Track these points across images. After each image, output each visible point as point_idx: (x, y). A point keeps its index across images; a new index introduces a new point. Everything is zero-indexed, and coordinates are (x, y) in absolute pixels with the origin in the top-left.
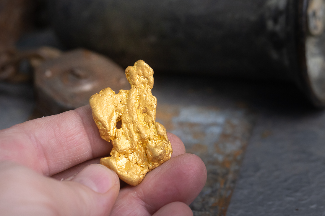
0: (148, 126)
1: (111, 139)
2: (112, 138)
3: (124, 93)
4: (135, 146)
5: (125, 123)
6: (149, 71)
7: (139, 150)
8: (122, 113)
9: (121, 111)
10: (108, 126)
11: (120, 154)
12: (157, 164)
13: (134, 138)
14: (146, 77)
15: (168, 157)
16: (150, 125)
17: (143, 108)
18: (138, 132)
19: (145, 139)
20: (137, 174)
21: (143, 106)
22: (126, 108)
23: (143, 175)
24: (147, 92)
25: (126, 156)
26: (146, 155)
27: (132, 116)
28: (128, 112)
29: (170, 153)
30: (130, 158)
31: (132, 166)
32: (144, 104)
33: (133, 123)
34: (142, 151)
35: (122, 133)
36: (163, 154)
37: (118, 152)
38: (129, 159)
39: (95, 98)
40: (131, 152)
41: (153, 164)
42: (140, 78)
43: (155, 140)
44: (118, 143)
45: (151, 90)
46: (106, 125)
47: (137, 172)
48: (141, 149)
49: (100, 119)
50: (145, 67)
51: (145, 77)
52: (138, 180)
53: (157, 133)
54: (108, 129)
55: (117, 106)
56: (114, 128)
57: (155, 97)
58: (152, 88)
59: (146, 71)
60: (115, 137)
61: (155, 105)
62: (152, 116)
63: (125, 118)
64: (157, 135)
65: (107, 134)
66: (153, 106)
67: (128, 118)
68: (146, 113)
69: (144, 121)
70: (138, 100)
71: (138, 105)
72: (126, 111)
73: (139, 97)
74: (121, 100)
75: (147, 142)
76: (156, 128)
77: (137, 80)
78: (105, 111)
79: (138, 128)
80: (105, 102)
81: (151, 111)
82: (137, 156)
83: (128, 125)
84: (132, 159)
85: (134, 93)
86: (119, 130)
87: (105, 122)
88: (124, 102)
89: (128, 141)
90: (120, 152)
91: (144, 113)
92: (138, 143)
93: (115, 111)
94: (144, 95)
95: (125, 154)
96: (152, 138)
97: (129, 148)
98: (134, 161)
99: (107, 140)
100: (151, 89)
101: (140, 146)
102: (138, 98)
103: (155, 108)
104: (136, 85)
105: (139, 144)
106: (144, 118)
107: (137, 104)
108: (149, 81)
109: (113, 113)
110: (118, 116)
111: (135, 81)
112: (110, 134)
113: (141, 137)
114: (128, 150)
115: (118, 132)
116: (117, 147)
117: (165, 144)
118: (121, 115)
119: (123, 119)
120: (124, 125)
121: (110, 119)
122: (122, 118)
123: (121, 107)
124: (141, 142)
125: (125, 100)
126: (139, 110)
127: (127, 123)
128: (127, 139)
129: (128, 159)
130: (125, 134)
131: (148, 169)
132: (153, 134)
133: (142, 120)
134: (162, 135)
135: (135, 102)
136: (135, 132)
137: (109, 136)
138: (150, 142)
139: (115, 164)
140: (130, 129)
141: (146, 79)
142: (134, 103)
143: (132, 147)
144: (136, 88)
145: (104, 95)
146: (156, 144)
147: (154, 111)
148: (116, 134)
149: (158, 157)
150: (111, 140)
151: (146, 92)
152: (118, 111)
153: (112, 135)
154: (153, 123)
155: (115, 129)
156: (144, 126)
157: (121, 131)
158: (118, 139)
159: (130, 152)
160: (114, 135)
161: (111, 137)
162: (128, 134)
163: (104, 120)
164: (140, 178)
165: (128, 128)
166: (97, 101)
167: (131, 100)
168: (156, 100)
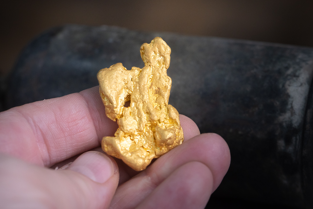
0: (159, 108)
1: (117, 117)
2: (119, 117)
3: (137, 70)
4: (142, 128)
5: (134, 101)
6: (166, 49)
7: (147, 133)
8: (132, 91)
9: (131, 89)
10: (115, 103)
11: (125, 135)
12: (166, 150)
13: (143, 119)
14: (163, 56)
15: (178, 143)
16: (162, 106)
17: (155, 88)
18: (147, 113)
19: (155, 121)
20: (141, 158)
21: (156, 86)
22: (137, 85)
23: (148, 160)
24: (162, 71)
25: (132, 138)
26: (155, 139)
27: (143, 95)
28: (138, 90)
29: (181, 141)
30: (136, 140)
31: (137, 148)
32: (157, 84)
33: (144, 102)
34: (150, 134)
35: (130, 112)
36: (173, 138)
37: (123, 132)
38: (135, 142)
39: (104, 72)
40: (138, 134)
41: (161, 149)
42: (156, 56)
43: (165, 124)
44: (124, 122)
45: (166, 70)
46: (113, 101)
47: (142, 156)
48: (149, 132)
49: (107, 94)
50: (163, 44)
51: (161, 55)
52: (143, 164)
53: (168, 116)
54: (115, 106)
55: (127, 83)
56: (121, 106)
57: (170, 78)
58: (168, 68)
59: (163, 49)
60: (122, 116)
61: (169, 86)
62: (165, 98)
63: (135, 96)
64: (168, 118)
65: (113, 112)
66: (167, 87)
67: (138, 97)
68: (158, 93)
69: (156, 102)
70: (151, 79)
71: (151, 84)
72: (137, 89)
73: (152, 75)
74: (132, 77)
75: (157, 124)
76: (168, 110)
77: (153, 57)
78: (114, 86)
79: (148, 108)
80: (114, 76)
81: (164, 92)
82: (143, 139)
83: (138, 104)
84: (138, 142)
85: (148, 71)
86: (127, 109)
87: (113, 98)
88: (135, 79)
89: (136, 121)
90: (126, 132)
91: (157, 93)
92: (146, 125)
93: (125, 88)
94: (158, 74)
95: (131, 135)
96: (162, 121)
97: (136, 129)
98: (140, 145)
99: (112, 119)
100: (166, 68)
101: (148, 128)
102: (151, 77)
103: (169, 90)
104: (151, 63)
105: (148, 126)
106: (155, 98)
107: (149, 83)
108: (165, 60)
109: (122, 89)
110: (127, 94)
111: (150, 58)
112: (116, 112)
113: (150, 118)
114: (135, 131)
115: (125, 111)
116: (123, 126)
117: (176, 129)
118: (130, 92)
119: (133, 97)
120: (133, 104)
121: (118, 96)
122: (131, 96)
123: (131, 84)
124: (150, 124)
125: (137, 78)
126: (151, 89)
127: (136, 101)
128: (135, 119)
129: (133, 141)
130: (133, 113)
131: (155, 154)
132: (164, 117)
133: (153, 101)
134: (174, 118)
135: (148, 81)
136: (144, 112)
137: (116, 113)
138: (160, 125)
139: (118, 143)
140: (139, 108)
141: (161, 57)
142: (146, 81)
143: (139, 128)
144: (150, 66)
145: (114, 69)
146: (166, 127)
147: (167, 92)
148: (123, 113)
149: (167, 140)
150: (117, 120)
151: (160, 72)
152: (127, 88)
153: (118, 113)
154: (166, 105)
155: (123, 107)
156: (155, 107)
157: (129, 110)
158: (125, 118)
159: (136, 133)
160: (121, 113)
161: (117, 114)
162: (136, 114)
163: (111, 95)
164: (144, 162)
165: (137, 108)
166: (105, 74)
167: (143, 77)
168: (171, 81)
